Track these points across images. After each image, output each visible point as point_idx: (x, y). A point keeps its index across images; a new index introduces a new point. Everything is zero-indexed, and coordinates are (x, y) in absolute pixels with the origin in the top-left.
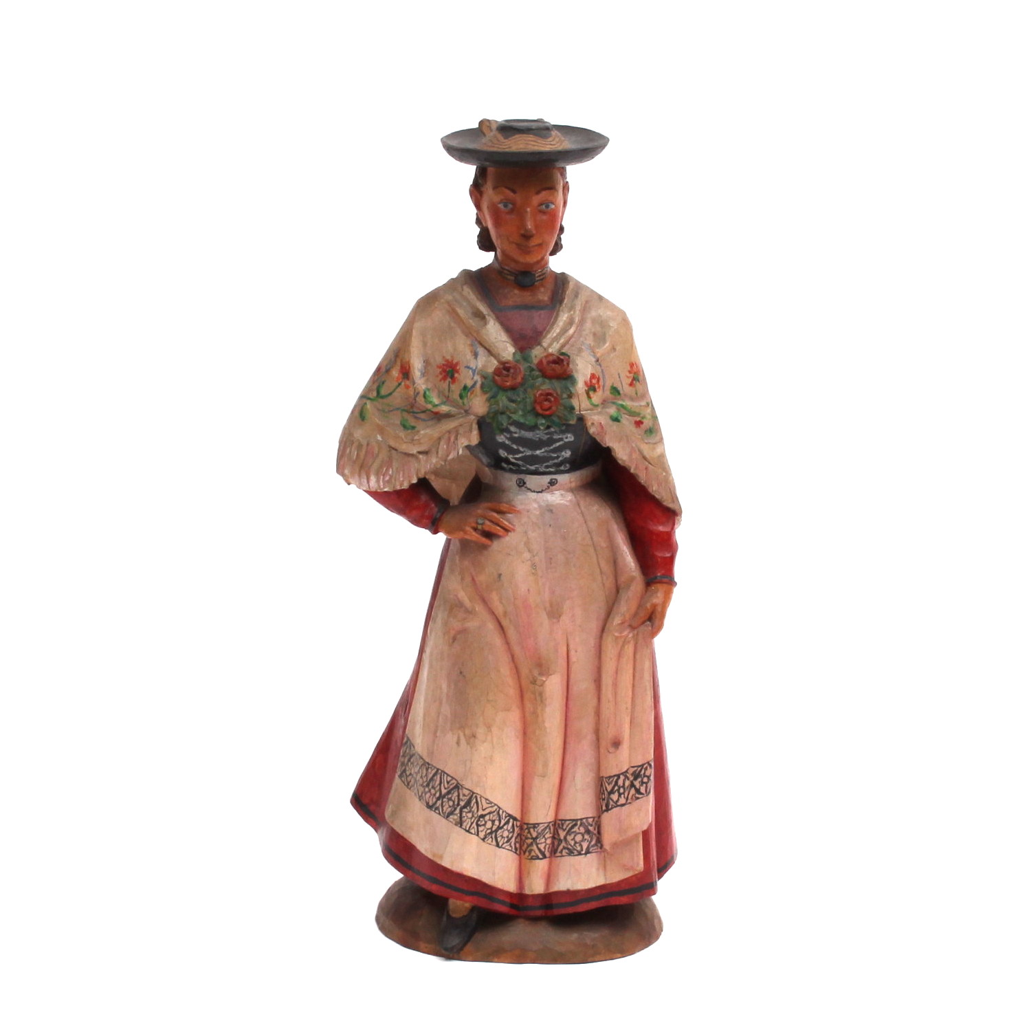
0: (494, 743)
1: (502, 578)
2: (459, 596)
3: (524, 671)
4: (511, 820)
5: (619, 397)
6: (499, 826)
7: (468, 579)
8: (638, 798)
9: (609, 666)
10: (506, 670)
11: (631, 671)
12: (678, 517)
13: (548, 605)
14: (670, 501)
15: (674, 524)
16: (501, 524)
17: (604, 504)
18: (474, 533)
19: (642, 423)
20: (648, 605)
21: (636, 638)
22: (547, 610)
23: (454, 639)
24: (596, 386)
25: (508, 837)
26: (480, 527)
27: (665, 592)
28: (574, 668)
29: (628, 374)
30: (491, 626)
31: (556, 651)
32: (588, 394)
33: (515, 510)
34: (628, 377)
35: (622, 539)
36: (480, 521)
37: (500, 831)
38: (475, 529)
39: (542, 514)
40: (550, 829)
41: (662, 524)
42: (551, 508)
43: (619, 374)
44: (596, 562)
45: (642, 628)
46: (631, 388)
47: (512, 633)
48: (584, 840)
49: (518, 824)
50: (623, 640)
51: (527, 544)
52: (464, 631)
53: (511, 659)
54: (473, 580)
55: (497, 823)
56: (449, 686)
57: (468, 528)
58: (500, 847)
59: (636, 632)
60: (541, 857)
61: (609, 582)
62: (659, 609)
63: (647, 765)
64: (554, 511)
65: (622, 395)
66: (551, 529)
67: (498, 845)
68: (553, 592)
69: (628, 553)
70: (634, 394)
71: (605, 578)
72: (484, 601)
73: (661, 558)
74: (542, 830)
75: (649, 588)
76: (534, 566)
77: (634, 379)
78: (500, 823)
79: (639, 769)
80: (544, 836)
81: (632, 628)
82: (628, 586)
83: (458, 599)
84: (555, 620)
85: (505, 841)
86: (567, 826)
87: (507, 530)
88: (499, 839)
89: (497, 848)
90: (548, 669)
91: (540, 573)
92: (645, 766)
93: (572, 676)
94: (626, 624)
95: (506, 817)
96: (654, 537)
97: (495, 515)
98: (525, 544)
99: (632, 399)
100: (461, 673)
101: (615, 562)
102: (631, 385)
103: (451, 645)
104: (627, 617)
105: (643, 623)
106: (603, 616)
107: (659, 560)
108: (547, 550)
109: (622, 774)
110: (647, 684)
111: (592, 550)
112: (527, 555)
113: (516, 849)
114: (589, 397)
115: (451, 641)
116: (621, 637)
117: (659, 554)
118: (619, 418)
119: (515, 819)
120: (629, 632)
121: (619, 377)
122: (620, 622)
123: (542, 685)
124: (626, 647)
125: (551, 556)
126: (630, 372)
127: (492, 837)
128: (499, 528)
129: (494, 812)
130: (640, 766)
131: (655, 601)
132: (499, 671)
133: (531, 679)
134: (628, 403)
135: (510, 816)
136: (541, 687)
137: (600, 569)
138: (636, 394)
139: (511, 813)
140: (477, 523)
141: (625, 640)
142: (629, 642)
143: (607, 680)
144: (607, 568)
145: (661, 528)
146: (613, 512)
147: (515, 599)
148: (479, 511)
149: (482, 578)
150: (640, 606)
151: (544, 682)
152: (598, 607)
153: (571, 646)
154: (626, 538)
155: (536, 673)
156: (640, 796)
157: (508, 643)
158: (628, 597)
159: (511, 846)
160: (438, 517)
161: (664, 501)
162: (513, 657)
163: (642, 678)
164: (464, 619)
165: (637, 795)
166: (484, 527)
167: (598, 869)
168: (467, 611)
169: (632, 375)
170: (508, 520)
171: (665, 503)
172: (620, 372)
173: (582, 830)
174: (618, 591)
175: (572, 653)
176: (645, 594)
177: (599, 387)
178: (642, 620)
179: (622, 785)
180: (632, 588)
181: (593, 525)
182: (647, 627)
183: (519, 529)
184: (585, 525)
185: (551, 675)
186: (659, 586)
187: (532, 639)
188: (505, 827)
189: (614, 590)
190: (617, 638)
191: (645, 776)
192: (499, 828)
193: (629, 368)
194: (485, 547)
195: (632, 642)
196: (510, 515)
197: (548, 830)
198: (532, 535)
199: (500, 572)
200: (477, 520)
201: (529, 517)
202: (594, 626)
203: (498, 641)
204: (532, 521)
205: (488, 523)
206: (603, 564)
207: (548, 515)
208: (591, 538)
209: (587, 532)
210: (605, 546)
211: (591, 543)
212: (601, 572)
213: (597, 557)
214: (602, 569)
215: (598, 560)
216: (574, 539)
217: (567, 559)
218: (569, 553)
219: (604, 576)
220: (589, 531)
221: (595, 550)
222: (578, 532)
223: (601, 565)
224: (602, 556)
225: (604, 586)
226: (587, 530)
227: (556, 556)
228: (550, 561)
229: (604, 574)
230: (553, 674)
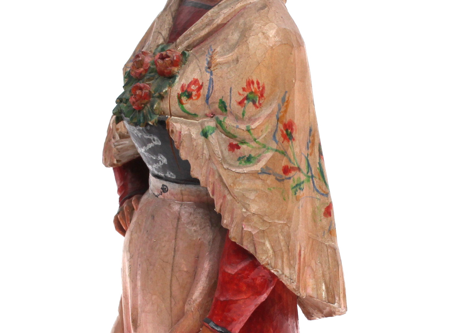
5: (225, 113)
19: (238, 148)
24: (194, 93)
29: (241, 92)
32: (179, 98)
34: (240, 94)
39: (147, 218)
42: (154, 214)
43: (231, 89)
44: (168, 283)
46: (240, 107)
51: (130, 243)
61: (177, 308)
64: (155, 218)
65: (228, 111)
66: (146, 236)
70: (240, 115)
71: (173, 303)
76: (130, 267)
77: (247, 98)
91: (132, 277)
99: (237, 119)
102: (240, 103)
108: (140, 255)
111: (169, 269)
114: (180, 102)
118: (209, 134)
121: (231, 92)
125: (140, 263)
126: (244, 89)
134: (229, 122)
137: (171, 292)
138: (243, 115)
169: (246, 94)
172: (233, 86)
177: (198, 96)
181: (181, 245)
184: (173, 241)
193: (244, 85)
206: (175, 287)
207: (150, 220)
208: (174, 256)
209: (173, 249)
210: (185, 270)
211: (171, 262)
212: (171, 296)
213: (171, 277)
214: (173, 293)
215: (171, 280)
216: (158, 252)
217: (147, 270)
218: (151, 265)
219: (173, 300)
220: (175, 249)
221: (172, 270)
222: (165, 246)
223: (174, 288)
224: (177, 279)
225: (171, 311)
226: (174, 247)
227: (143, 264)
228: (139, 267)
229: (173, 298)
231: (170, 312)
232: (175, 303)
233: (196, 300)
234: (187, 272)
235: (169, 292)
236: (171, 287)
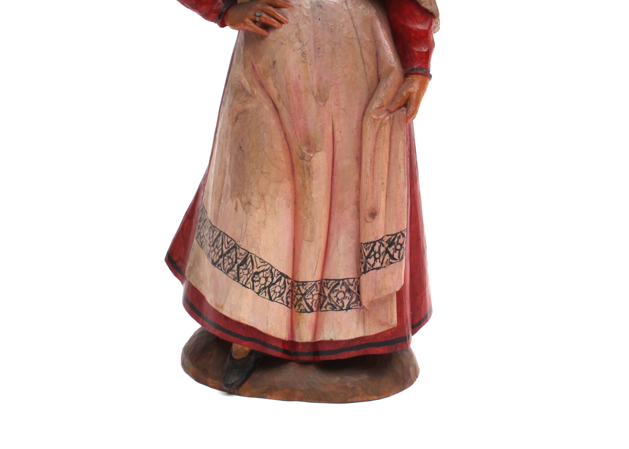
0: (267, 210)
1: (276, 65)
2: (242, 81)
3: (295, 148)
4: (283, 278)
6: (271, 283)
7: (249, 67)
8: (392, 263)
9: (368, 145)
10: (279, 146)
11: (387, 150)
12: (436, 20)
13: (315, 90)
14: (428, 2)
15: (431, 24)
16: (277, 17)
17: (370, 4)
18: (252, 24)
20: (405, 94)
21: (392, 120)
22: (315, 94)
23: (236, 119)
25: (280, 292)
26: (258, 19)
27: (420, 82)
28: (338, 146)
30: (267, 107)
31: (323, 130)
33: (288, 5)
35: (385, 35)
36: (258, 14)
37: (272, 287)
38: (255, 22)
39: (313, 9)
40: (317, 287)
41: (421, 23)
42: (321, 4)
44: (359, 53)
45: (398, 112)
47: (284, 114)
48: (345, 297)
49: (290, 281)
50: (380, 121)
51: (298, 34)
52: (245, 112)
53: (283, 137)
54: (253, 67)
55: (270, 279)
56: (231, 159)
57: (247, 20)
58: (272, 301)
59: (392, 116)
60: (309, 310)
61: (371, 72)
62: (414, 96)
63: (400, 234)
64: (323, 7)
66: (319, 23)
67: (270, 299)
68: (320, 79)
69: (389, 47)
71: (367, 69)
72: (262, 86)
73: (418, 52)
74: (310, 288)
75: (407, 79)
76: (304, 54)
78: (273, 279)
79: (393, 237)
80: (311, 293)
81: (390, 112)
82: (388, 76)
83: (241, 84)
84: (321, 104)
85: (277, 296)
86: (331, 285)
87: (281, 22)
88: (272, 294)
89: (270, 301)
90: (315, 146)
91: (309, 61)
92: (398, 235)
93: (337, 154)
94: (384, 109)
95: (278, 275)
96: (413, 35)
97: (271, 8)
98: (296, 35)
100: (240, 148)
101: (377, 55)
103: (234, 124)
104: (385, 103)
105: (399, 108)
106: (364, 101)
107: (416, 54)
108: (316, 40)
109: (378, 241)
110: (401, 162)
111: (356, 43)
112: (298, 45)
113: (288, 303)
115: (234, 121)
116: (378, 119)
117: (416, 49)
119: (286, 277)
120: (386, 115)
122: (377, 106)
123: (309, 161)
124: (383, 128)
125: (319, 47)
127: (265, 292)
128: (274, 20)
129: (267, 270)
130: (393, 235)
131: (411, 90)
132: (272, 147)
133: (300, 155)
135: (282, 274)
136: (309, 163)
137: (363, 60)
139: (282, 271)
140: (255, 16)
141: (382, 122)
142: (385, 124)
143: (366, 158)
144: (369, 60)
145: (420, 27)
146: (377, 11)
147: (287, 83)
148: (259, 6)
149: (260, 66)
150: (397, 93)
151: (312, 157)
152: (361, 93)
153: (336, 127)
154: (388, 34)
155: (305, 149)
156: (394, 261)
157: (281, 123)
158: (387, 85)
159: (283, 300)
160: (224, 11)
161: (423, 2)
162: (285, 135)
163: (396, 156)
164: (245, 102)
165: (391, 261)
166: (261, 18)
167: (358, 323)
168: (248, 95)
170: (282, 14)
171: (423, 5)
173: (344, 288)
174: (379, 80)
175: (337, 133)
176: (402, 84)
178: (398, 106)
179: (377, 251)
180: (391, 78)
181: (358, 22)
182: (403, 112)
183: (291, 20)
184: (350, 20)
185: (317, 152)
186: (415, 77)
187: (302, 120)
188: (277, 284)
189: (376, 80)
190: (374, 120)
191: (398, 244)
192: (272, 284)
194: (262, 38)
195: (388, 124)
196: (284, 9)
197: (315, 288)
198: (302, 26)
199: (275, 60)
200: (256, 13)
201: (300, 11)
202: (356, 110)
203: (273, 122)
204: (304, 15)
205: (264, 15)
206: (366, 55)
207: (318, 10)
208: (356, 32)
209: (353, 26)
210: (368, 40)
211: (356, 37)
212: (364, 64)
213: (361, 49)
214: (365, 61)
215: (361, 51)
216: (340, 32)
217: (333, 49)
218: (335, 44)
219: (366, 66)
220: (354, 26)
221: (359, 43)
222: (344, 26)
223: (364, 57)
224: (365, 48)
225: (366, 75)
226: (353, 25)
227: (324, 46)
228: (318, 50)
229: (366, 65)
230: (319, 151)
232: (369, 68)
234: (370, 41)
235: (362, 60)
236: (362, 56)
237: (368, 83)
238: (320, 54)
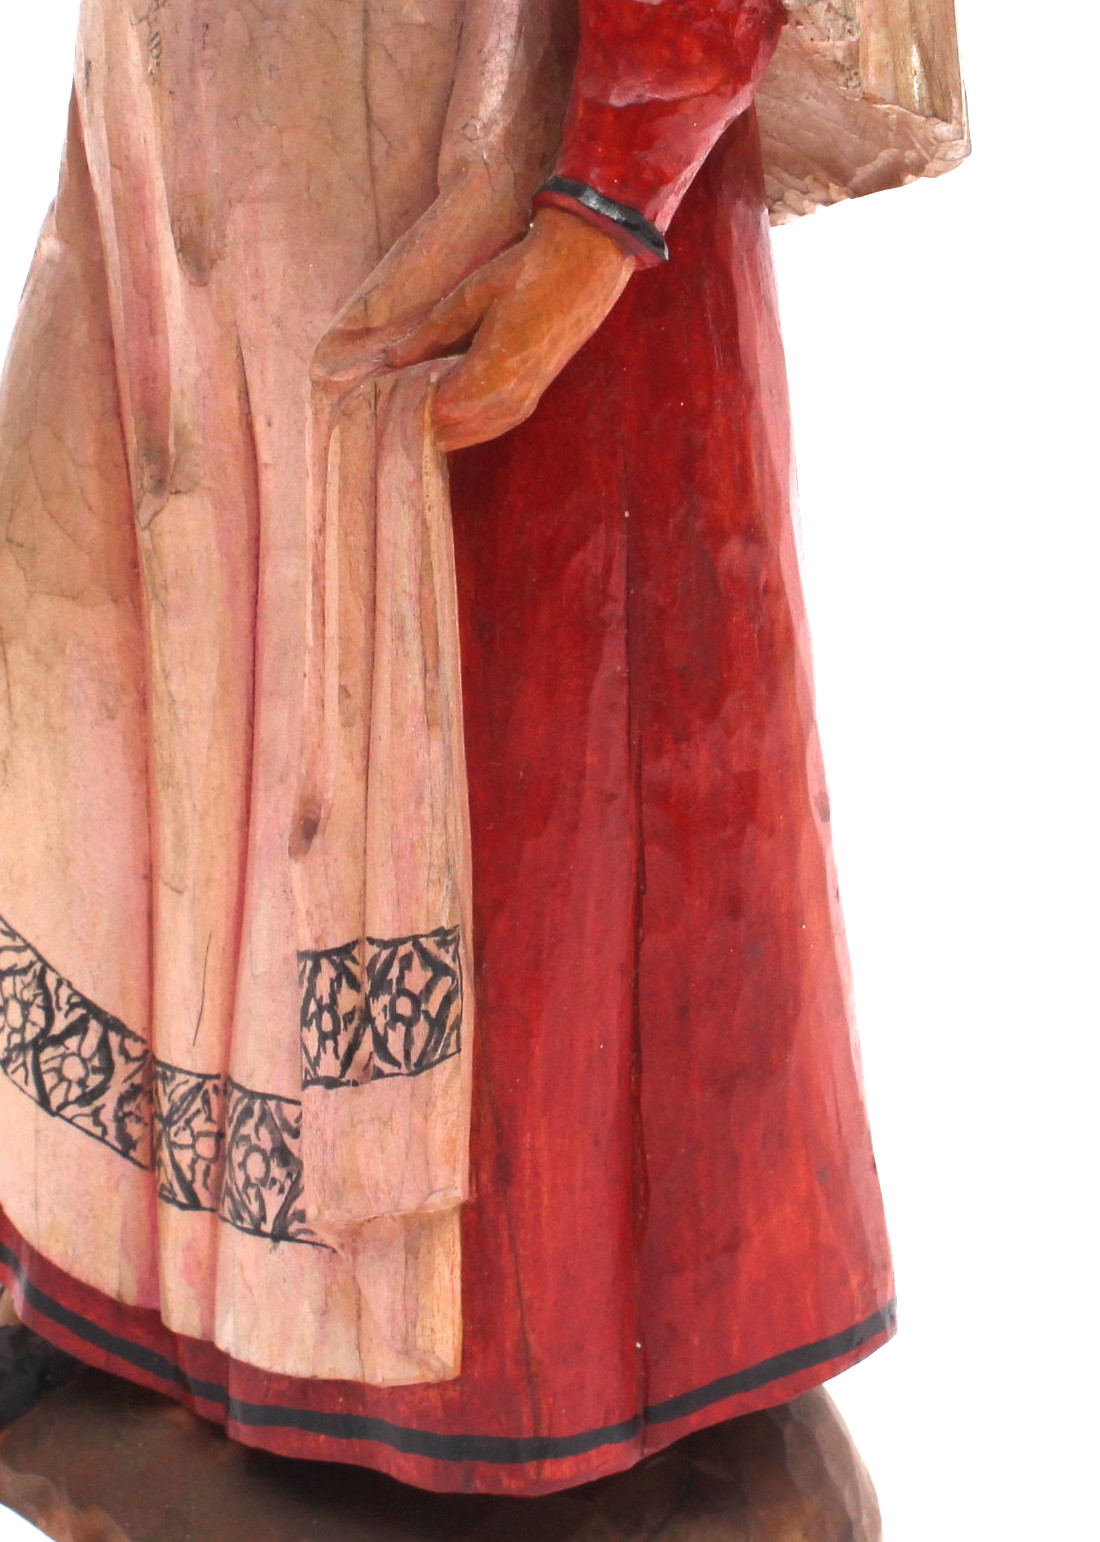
0: (17, 707)
1: (91, 77)
4: (94, 1027)
6: (45, 1032)
8: (379, 1074)
20: (469, 291)
21: (383, 402)
25: (82, 1083)
37: (48, 1053)
40: (206, 1101)
44: (354, 74)
45: (418, 372)
48: (267, 1180)
49: (136, 1050)
55: (38, 1016)
58: (53, 1114)
59: (390, 381)
60: (181, 1198)
61: (401, 169)
63: (408, 947)
67: (44, 1101)
71: (381, 148)
73: (590, 106)
74: (183, 1098)
76: (157, 44)
78: (50, 1019)
79: (385, 954)
80: (188, 1122)
84: (198, 278)
85: (73, 1096)
86: (234, 1111)
88: (49, 1080)
89: (43, 1113)
90: (176, 464)
91: (168, 77)
92: (403, 950)
95: (72, 1007)
105: (433, 353)
109: (328, 954)
110: (407, 608)
111: (353, 25)
113: (123, 1136)
117: (589, 91)
119: (111, 1024)
123: (148, 526)
129: (24, 971)
130: (384, 944)
135: (93, 1010)
136: (146, 534)
137: (368, 108)
139: (89, 995)
144: (400, 109)
151: (159, 512)
156: (387, 1068)
159: (97, 1122)
165: (377, 1062)
173: (266, 1142)
178: (428, 340)
179: (326, 1000)
182: (425, 375)
186: (546, 221)
188: (72, 1043)
191: (403, 992)
192: (45, 1039)
197: (198, 1104)
210: (420, 18)
212: (368, 125)
213: (366, 53)
214: (377, 112)
215: (366, 64)
217: (252, 39)
218: (265, 16)
219: (377, 137)
221: (366, 26)
223: (377, 93)
224: (390, 56)
225: (373, 181)
227: (223, 20)
228: (204, 35)
229: (380, 130)
230: (186, 493)
231: (367, 186)
232: (390, 145)
233: (493, 121)
234: (426, 26)
235: (359, 108)
236: (366, 89)
237: (377, 217)
238: (209, 53)
